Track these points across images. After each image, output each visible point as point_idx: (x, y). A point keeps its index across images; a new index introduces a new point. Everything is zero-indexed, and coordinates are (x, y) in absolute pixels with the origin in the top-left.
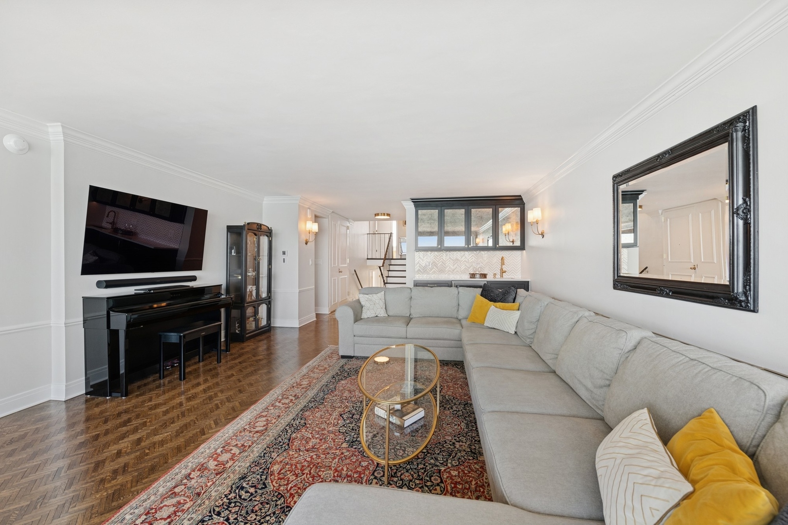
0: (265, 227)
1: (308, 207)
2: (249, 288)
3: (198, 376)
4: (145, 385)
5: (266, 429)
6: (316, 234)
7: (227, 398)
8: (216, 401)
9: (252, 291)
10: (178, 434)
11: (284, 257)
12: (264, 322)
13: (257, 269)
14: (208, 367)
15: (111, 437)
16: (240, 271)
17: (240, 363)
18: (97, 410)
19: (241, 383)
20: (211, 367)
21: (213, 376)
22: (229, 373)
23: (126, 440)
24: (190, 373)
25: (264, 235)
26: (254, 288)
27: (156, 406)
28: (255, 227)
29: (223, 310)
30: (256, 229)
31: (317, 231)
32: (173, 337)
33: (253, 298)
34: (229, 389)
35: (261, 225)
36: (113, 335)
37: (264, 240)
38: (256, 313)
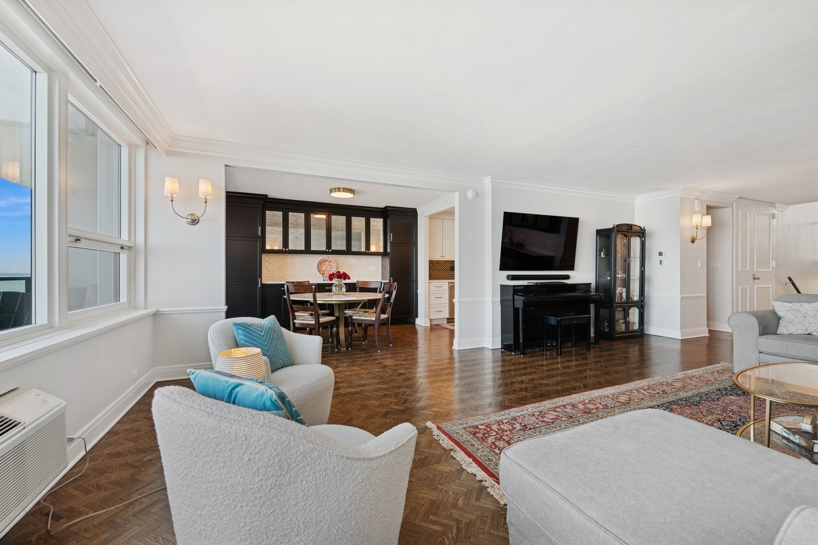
0: (637, 227)
1: (695, 197)
2: (619, 290)
3: (571, 356)
4: (534, 352)
5: (628, 403)
6: (709, 230)
7: (594, 375)
8: (585, 374)
9: (622, 293)
10: (557, 384)
11: (661, 258)
12: (636, 327)
13: (627, 270)
14: (579, 352)
15: (517, 373)
16: (609, 272)
17: (608, 355)
18: (508, 358)
19: (607, 369)
20: (582, 352)
21: (583, 359)
22: (598, 360)
23: (525, 376)
24: (565, 352)
25: (636, 236)
26: (624, 290)
27: (542, 365)
28: (625, 228)
29: (592, 307)
30: (626, 230)
31: (710, 225)
32: (553, 320)
33: (623, 300)
34: (596, 370)
35: (631, 226)
36: (516, 310)
37: (636, 242)
38: (626, 315)
